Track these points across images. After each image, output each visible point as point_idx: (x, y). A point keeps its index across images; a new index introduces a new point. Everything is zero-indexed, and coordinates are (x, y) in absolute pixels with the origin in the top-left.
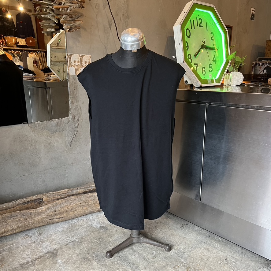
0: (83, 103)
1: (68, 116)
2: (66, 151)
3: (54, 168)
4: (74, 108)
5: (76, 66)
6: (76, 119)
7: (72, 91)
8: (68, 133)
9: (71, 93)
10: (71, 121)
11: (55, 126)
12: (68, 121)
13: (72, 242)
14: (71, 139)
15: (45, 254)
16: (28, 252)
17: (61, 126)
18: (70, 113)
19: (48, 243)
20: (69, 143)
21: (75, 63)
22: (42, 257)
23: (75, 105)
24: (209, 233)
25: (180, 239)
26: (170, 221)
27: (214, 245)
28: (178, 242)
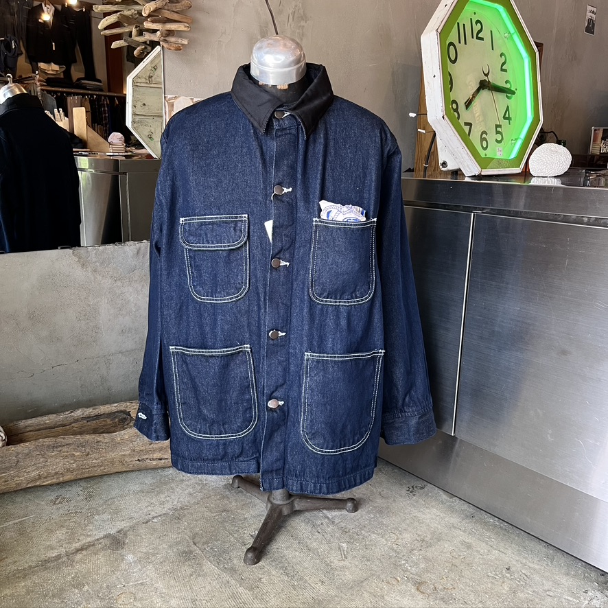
3: (127, 351)
11: (132, 257)
13: (160, 515)
15: (98, 540)
16: (60, 534)
19: (106, 516)
22: (89, 546)
24: (472, 510)
25: (405, 520)
26: (383, 479)
27: (481, 536)
28: (401, 526)
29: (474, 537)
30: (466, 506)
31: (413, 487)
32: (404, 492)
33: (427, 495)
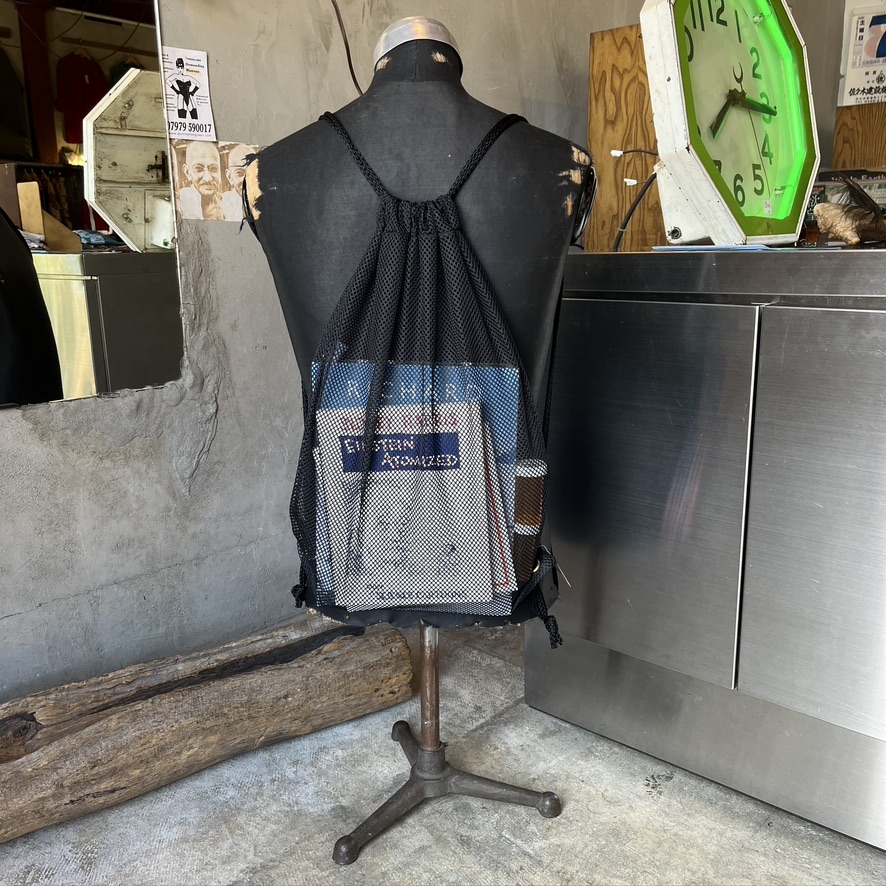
0: (234, 327)
1: (176, 375)
2: (171, 513)
3: (127, 579)
4: (199, 346)
5: (207, 183)
6: (210, 387)
7: (191, 280)
8: (181, 443)
9: (187, 285)
10: (190, 394)
11: (128, 416)
12: (178, 396)
14: (192, 464)
17: (154, 414)
18: (187, 363)
20: (183, 479)
21: (201, 174)
23: (203, 333)
24: (763, 811)
25: (660, 844)
26: (600, 768)
27: (795, 860)
28: (657, 857)
29: (785, 864)
30: (750, 807)
31: (653, 777)
32: (641, 788)
33: (681, 790)
